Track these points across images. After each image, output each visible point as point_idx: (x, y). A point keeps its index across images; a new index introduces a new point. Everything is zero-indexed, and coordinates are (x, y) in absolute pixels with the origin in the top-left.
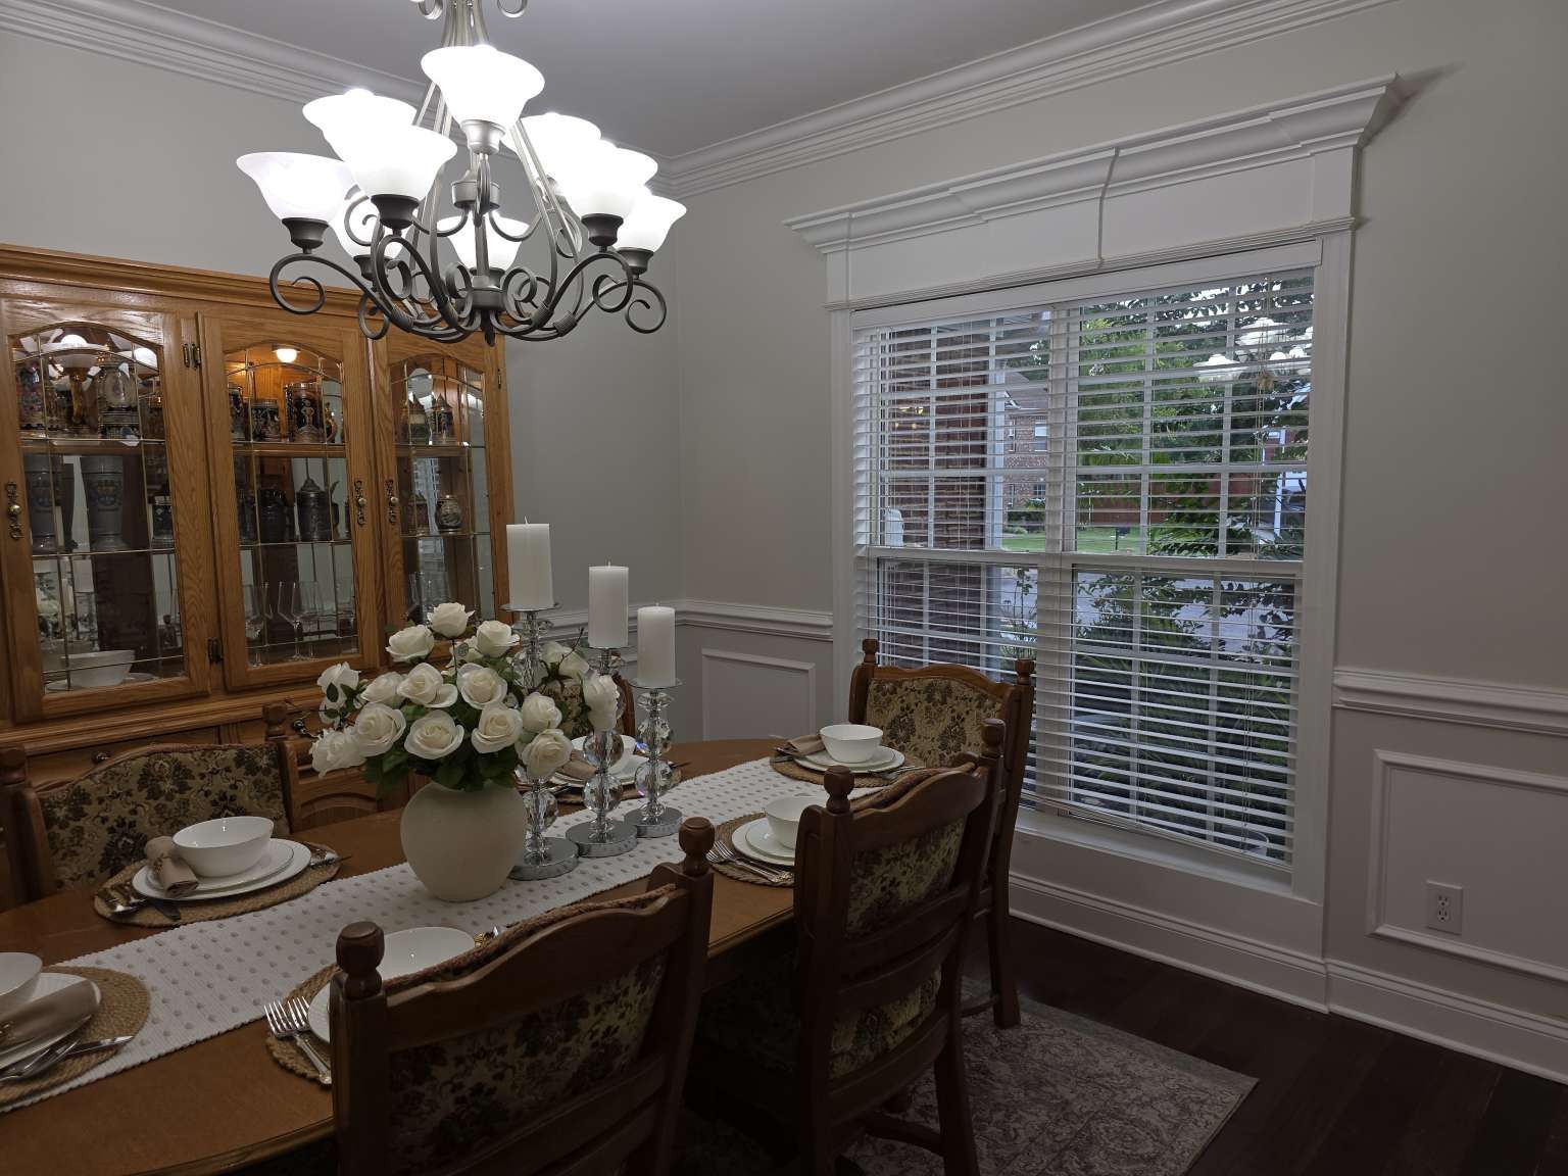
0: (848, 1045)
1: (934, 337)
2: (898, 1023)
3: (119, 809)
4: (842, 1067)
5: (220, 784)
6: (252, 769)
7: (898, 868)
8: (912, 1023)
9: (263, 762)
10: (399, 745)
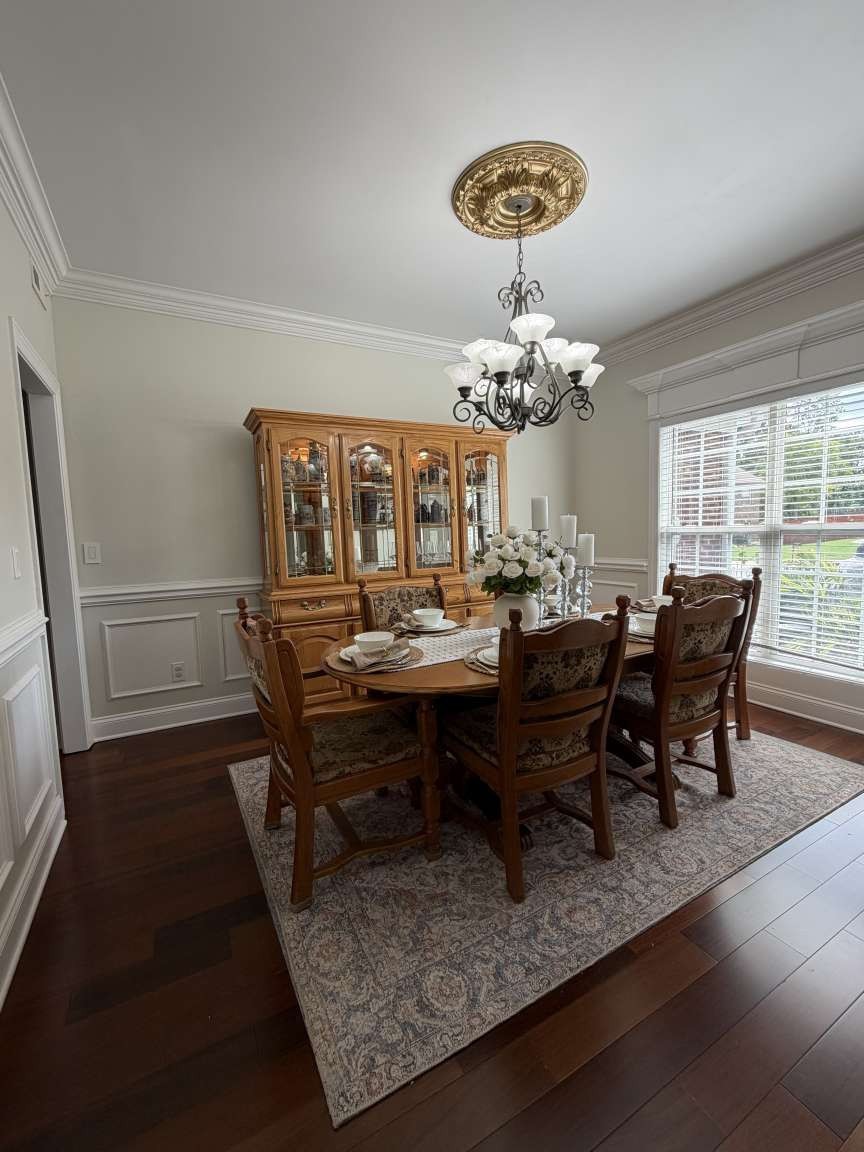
0: (676, 710)
1: (703, 434)
2: (699, 706)
3: (393, 604)
4: (673, 719)
5: (422, 599)
6: (431, 596)
7: (702, 635)
8: (704, 708)
9: (434, 593)
10: (500, 573)
